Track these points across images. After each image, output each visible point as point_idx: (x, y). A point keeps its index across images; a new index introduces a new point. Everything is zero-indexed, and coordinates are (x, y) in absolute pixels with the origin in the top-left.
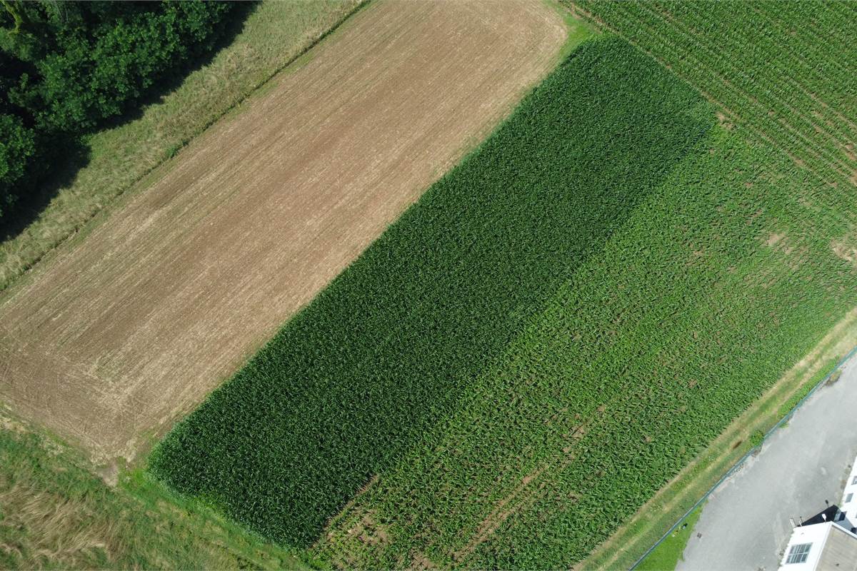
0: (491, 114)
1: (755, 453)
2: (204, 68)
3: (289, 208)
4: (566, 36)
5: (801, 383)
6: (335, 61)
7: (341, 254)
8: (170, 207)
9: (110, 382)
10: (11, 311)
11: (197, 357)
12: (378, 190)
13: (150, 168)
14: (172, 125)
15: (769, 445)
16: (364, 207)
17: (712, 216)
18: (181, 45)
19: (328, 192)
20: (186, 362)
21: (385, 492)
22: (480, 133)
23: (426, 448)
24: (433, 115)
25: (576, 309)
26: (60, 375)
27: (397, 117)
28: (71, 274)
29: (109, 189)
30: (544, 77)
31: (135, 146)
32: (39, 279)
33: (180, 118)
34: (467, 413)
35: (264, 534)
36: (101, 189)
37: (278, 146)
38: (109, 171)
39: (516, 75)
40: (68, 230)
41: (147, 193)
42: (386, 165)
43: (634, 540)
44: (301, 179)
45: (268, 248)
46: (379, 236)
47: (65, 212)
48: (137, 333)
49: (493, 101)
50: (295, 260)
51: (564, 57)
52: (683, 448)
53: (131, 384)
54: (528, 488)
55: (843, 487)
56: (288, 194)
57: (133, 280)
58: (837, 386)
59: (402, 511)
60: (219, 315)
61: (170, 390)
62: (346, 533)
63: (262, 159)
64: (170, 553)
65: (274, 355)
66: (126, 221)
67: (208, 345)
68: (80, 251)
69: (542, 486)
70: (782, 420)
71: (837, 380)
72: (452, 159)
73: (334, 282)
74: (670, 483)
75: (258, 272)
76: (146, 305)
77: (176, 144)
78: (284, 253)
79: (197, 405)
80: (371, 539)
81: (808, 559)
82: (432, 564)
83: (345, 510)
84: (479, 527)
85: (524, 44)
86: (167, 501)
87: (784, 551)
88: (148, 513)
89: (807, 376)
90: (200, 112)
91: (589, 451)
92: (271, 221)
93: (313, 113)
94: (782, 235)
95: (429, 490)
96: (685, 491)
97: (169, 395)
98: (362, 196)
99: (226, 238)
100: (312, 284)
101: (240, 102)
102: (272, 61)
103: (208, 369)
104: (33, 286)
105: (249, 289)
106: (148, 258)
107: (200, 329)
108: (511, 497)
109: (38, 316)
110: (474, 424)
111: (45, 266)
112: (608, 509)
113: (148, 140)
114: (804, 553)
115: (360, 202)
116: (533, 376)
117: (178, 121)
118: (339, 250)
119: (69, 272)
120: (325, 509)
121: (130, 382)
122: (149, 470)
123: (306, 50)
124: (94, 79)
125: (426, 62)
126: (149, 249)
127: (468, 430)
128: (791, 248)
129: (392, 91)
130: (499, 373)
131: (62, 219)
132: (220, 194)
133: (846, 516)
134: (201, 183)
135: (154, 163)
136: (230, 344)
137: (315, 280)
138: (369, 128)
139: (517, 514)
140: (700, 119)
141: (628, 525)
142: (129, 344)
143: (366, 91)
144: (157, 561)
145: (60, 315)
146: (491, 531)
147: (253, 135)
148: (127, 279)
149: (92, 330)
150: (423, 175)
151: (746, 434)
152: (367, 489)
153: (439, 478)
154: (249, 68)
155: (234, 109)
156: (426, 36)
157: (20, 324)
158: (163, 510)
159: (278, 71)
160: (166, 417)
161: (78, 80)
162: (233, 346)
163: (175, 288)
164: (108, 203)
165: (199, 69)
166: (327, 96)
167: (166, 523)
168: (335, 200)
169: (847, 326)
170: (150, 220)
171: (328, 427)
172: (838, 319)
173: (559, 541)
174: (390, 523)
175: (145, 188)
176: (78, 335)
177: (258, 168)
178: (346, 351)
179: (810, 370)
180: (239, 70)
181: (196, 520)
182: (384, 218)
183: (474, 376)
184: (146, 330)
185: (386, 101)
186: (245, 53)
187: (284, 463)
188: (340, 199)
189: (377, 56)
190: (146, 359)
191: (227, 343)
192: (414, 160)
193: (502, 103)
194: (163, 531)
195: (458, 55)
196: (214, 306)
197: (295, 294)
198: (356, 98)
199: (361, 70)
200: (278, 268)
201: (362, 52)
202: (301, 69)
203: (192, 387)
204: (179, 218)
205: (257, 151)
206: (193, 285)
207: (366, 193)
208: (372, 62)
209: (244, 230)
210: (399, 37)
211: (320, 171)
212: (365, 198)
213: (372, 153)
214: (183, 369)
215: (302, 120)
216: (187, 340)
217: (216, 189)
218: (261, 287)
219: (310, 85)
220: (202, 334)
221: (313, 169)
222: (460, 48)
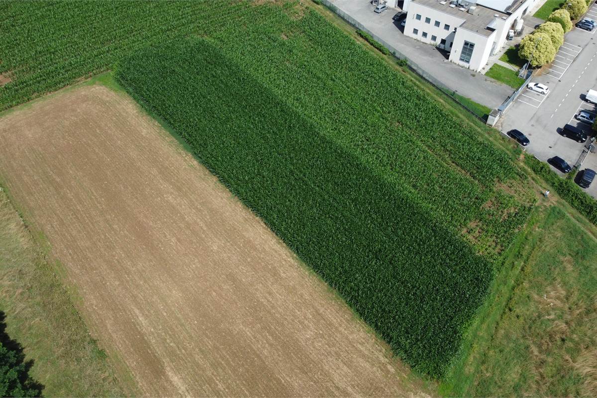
0: (153, 131)
2: (6, 320)
3: (196, 261)
4: (103, 87)
6: (54, 216)
7: (250, 229)
8: (166, 361)
11: (332, 339)
12: (197, 200)
16: (210, 210)
19: (188, 232)
20: (336, 349)
22: (167, 138)
24: (140, 161)
27: (132, 182)
30: (133, 101)
37: (128, 264)
39: (124, 114)
41: (142, 383)
42: (176, 193)
43: (461, 115)
44: (169, 250)
45: (232, 278)
46: (240, 205)
49: (142, 128)
50: (249, 260)
55: (426, 44)
56: (182, 260)
59: (458, 208)
60: (292, 320)
61: (363, 363)
62: (474, 245)
63: (137, 278)
64: (508, 364)
67: (321, 330)
72: (184, 156)
75: (255, 288)
76: (272, 385)
78: (241, 267)
79: (376, 340)
80: (477, 230)
81: (474, 42)
85: (98, 107)
86: (465, 364)
87: (460, 66)
88: (476, 383)
93: (103, 237)
97: (367, 363)
98: (200, 211)
99: (214, 311)
100: (274, 249)
103: (343, 330)
105: (270, 295)
106: (220, 382)
107: (304, 336)
113: (76, 377)
114: (468, 46)
115: (205, 212)
118: (247, 229)
125: (86, 160)
126: (210, 381)
129: (106, 182)
132: (165, 314)
133: (444, 38)
134: (146, 330)
136: (322, 312)
137: (270, 248)
138: (135, 200)
143: (96, 199)
144: (515, 376)
147: (108, 284)
150: (193, 173)
151: (398, 67)
155: (71, 297)
156: (60, 156)
158: (472, 370)
160: (388, 366)
162: (323, 309)
163: (258, 357)
165: (4, 326)
166: (89, 226)
167: (482, 368)
168: (198, 228)
169: (340, 26)
170: (175, 379)
175: (134, 384)
177: (145, 282)
181: (478, 343)
182: (224, 199)
184: (300, 385)
185: (113, 187)
188: (198, 225)
189: (64, 188)
190: (329, 384)
191: (319, 314)
192: (177, 177)
193: (145, 124)
194: (490, 370)
195: (89, 142)
196: (283, 323)
197: (281, 262)
198: (101, 206)
199: (73, 200)
200: (253, 273)
201: (54, 197)
202: (49, 241)
203: (360, 343)
204: (181, 351)
205: (127, 281)
206: (258, 341)
207: (197, 208)
208: (68, 192)
209: (210, 297)
210: (51, 172)
211: (165, 236)
212: (202, 208)
213: (160, 200)
214: (342, 351)
215: (107, 245)
216: (314, 347)
217: (158, 318)
218: (270, 286)
219: (72, 236)
220: (309, 335)
221: (163, 241)
222: (84, 139)
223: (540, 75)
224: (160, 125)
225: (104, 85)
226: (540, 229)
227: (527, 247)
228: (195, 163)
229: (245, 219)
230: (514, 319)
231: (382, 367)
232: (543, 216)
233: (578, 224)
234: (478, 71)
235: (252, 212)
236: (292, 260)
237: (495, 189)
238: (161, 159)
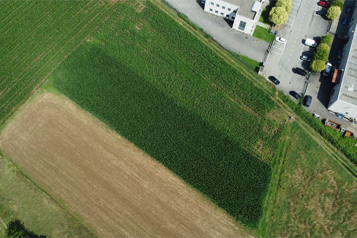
0: (89, 120)
1: (212, 37)
3: (139, 196)
4: (49, 93)
6: (62, 188)
7: (159, 171)
11: (210, 220)
12: (128, 161)
16: (137, 165)
19: (130, 180)
20: (212, 225)
22: (99, 123)
24: (91, 143)
27: (92, 157)
30: (71, 101)
35: (269, 180)
37: (109, 206)
39: (69, 112)
42: (116, 159)
43: (244, 70)
44: (125, 193)
45: (158, 201)
46: (149, 158)
49: (83, 120)
50: (163, 189)
51: (60, 93)
55: (218, 16)
60: (191, 216)
61: (225, 229)
62: (261, 154)
64: (282, 213)
67: (204, 217)
70: (200, 30)
72: (112, 133)
74: (225, 60)
75: (170, 203)
78: (161, 194)
79: (228, 216)
80: (261, 146)
81: (245, 22)
85: (53, 110)
86: (265, 218)
87: (239, 32)
88: (271, 225)
89: (184, 23)
93: (91, 194)
94: (136, 26)
96: (227, 56)
98: (132, 167)
99: (156, 220)
100: (173, 180)
103: (213, 215)
105: (178, 206)
107: (198, 222)
114: (243, 24)
115: (135, 167)
118: (157, 172)
123: (56, 202)
125: (62, 149)
128: (140, 23)
129: (79, 161)
132: (135, 228)
133: (228, 14)
136: (202, 208)
137: (171, 180)
138: (98, 168)
141: (240, 71)
143: (78, 172)
144: (285, 218)
147: (104, 219)
150: (120, 143)
151: (206, 39)
154: (67, 228)
155: (90, 231)
156: (48, 150)
158: (268, 220)
162: (203, 207)
166: (81, 189)
167: (272, 218)
168: (134, 177)
169: (167, 11)
177: (121, 213)
179: (182, 22)
181: (269, 207)
182: (141, 157)
185: (84, 163)
188: (133, 175)
189: (59, 170)
191: (202, 210)
192: (113, 148)
193: (83, 116)
194: (275, 218)
195: (59, 136)
196: (187, 218)
197: (178, 186)
198: (83, 176)
199: (67, 176)
200: (167, 196)
201: (57, 177)
202: (66, 203)
203: (222, 220)
205: (112, 215)
206: (179, 230)
207: (130, 165)
208: (63, 171)
209: (152, 213)
210: (48, 161)
211: (120, 186)
212: (132, 165)
213: (110, 165)
214: (215, 225)
215: (95, 198)
216: (203, 227)
217: (133, 230)
218: (177, 201)
219: (76, 197)
220: (200, 221)
221: (120, 189)
222: (55, 135)
223: (281, 29)
224: (92, 115)
225: (49, 92)
226: (289, 137)
227: (284, 149)
228: (119, 137)
229: (155, 166)
230: (282, 190)
231: (233, 228)
232: (289, 129)
233: (306, 130)
234: (249, 34)
235: (156, 161)
236: (183, 185)
237: (266, 118)
238: (101, 139)
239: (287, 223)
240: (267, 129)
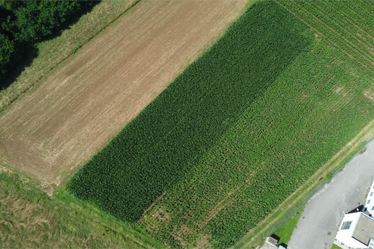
0: (215, 34)
1: (329, 182)
2: (88, 14)
3: (126, 76)
5: (349, 152)
6: (146, 10)
7: (149, 96)
8: (74, 75)
9: (49, 152)
10: (5, 120)
11: (87, 141)
12: (165, 68)
13: (65, 58)
14: (74, 39)
15: (334, 179)
16: (159, 75)
17: (311, 79)
18: (78, 3)
19: (143, 68)
20: (81, 143)
21: (168, 199)
22: (210, 42)
23: (186, 180)
24: (189, 35)
25: (251, 120)
26: (27, 148)
27: (173, 35)
28: (31, 104)
29: (47, 67)
30: (239, 18)
31: (58, 48)
32: (17, 107)
33: (78, 36)
34: (204, 165)
35: (116, 217)
36: (44, 67)
37: (121, 48)
38: (47, 59)
39: (226, 17)
40: (29, 86)
41: (63, 69)
42: (169, 57)
43: (276, 219)
44: (131, 63)
45: (117, 93)
46: (165, 88)
47: (28, 78)
48: (60, 130)
49: (216, 28)
50: (129, 99)
51: (247, 9)
52: (297, 180)
53: (58, 153)
54: (230, 197)
55: (366, 197)
56: (126, 69)
57: (58, 107)
58: (364, 153)
59: (176, 207)
60: (96, 122)
61: (75, 155)
62: (152, 216)
63: (113, 54)
64: (76, 225)
65: (120, 140)
66: (55, 81)
67: (91, 136)
68: (35, 94)
69: (236, 196)
70: (340, 168)
71: (364, 151)
72: (197, 54)
73: (146, 108)
74: (291, 196)
75: (113, 104)
76: (64, 118)
77: (76, 47)
78: (124, 96)
79: (87, 161)
80: (163, 219)
81: (350, 228)
82: (189, 230)
83: (151, 206)
84: (209, 214)
85: (230, 3)
86: (75, 203)
87: (340, 224)
88: (66, 208)
89: (352, 149)
90: (86, 33)
91: (256, 182)
92: (118, 81)
93: (136, 34)
94: (342, 88)
95: (187, 198)
96: (298, 198)
97: (75, 157)
98: (158, 71)
99: (99, 89)
100: (136, 109)
101: (104, 29)
102: (118, 11)
103: (92, 146)
104: (14, 110)
105: (109, 111)
106: (65, 98)
107: (87, 129)
108: (222, 201)
109: (17, 123)
110: (207, 170)
111: (19, 101)
112: (264, 206)
113: (64, 46)
114: (349, 225)
115: (157, 73)
116: (233, 149)
117: (77, 37)
118: (148, 94)
119: (30, 104)
120: (142, 206)
121: (58, 151)
122: (66, 189)
123: (133, 5)
124: (40, 18)
125: (186, 11)
126: (65, 94)
127: (204, 173)
128: (346, 94)
129: (171, 24)
130: (218, 148)
131: (26, 80)
132: (96, 70)
133: (367, 209)
134: (88, 65)
135: (67, 56)
137: (137, 107)
138: (161, 40)
139: (225, 209)
140: (307, 37)
141: (273, 213)
142: (57, 135)
143: (160, 24)
144: (70, 228)
145: (26, 123)
146: (214, 215)
147: (110, 44)
148: (55, 107)
149: (41, 129)
150: (185, 61)
151: (325, 174)
152: (160, 198)
153: (192, 193)
154: (108, 13)
155: (102, 32)
157: (9, 126)
158: (73, 207)
159: (121, 15)
160: (74, 167)
161: (32, 19)
162: (102, 136)
163: (77, 111)
164: (47, 73)
165: (86, 14)
166: (142, 26)
167: (74, 212)
168: (146, 72)
169: (370, 128)
170: (65, 81)
171: (144, 171)
172: (366, 125)
173: (243, 220)
174: (171, 212)
175: (63, 67)
176: (35, 131)
177: (112, 58)
178: (151, 138)
179: (353, 146)
180: (103, 14)
181: (87, 210)
182: (168, 80)
183: (207, 149)
184: (64, 129)
185: (168, 28)
186: (106, 7)
187: (125, 186)
188: (148, 72)
189: (165, 8)
190: (64, 141)
191: (99, 134)
192: (181, 55)
193: (220, 29)
194: (73, 215)
195: (200, 8)
196: (94, 119)
197: (129, 113)
198: (155, 27)
199: (158, 15)
200: (121, 102)
201: (158, 6)
202: (131, 14)
203: (84, 154)
204: (78, 80)
205: (112, 50)
206: (84, 109)
208: (162, 11)
209: (106, 85)
211: (140, 59)
212: (159, 71)
213: (162, 51)
214: (80, 146)
215: (131, 37)
216: (82, 133)
217: (94, 67)
218: (114, 110)
219: (135, 21)
220: (88, 131)
221: (136, 59)
222: (201, 5)
224: (221, 36)
228: (193, 61)
229: (156, 93)
230: (103, 232)
236: (130, 119)
237: (200, 235)
238: (192, 44)
239: (65, 228)
240: (184, 231)
